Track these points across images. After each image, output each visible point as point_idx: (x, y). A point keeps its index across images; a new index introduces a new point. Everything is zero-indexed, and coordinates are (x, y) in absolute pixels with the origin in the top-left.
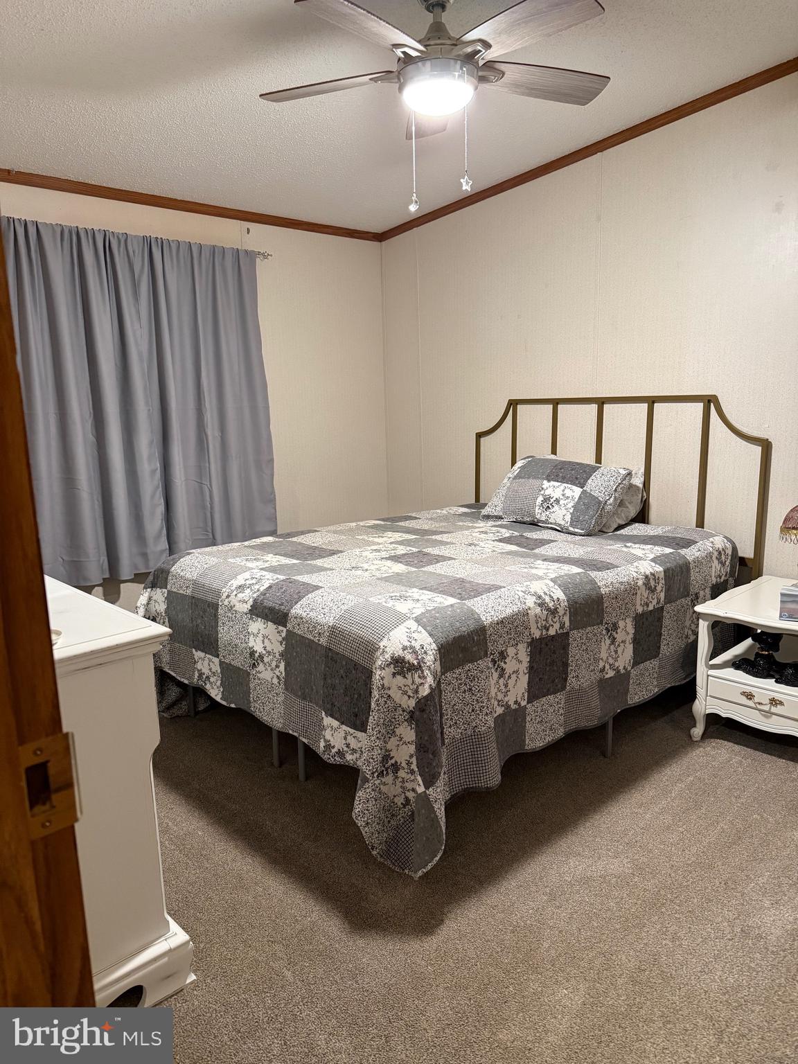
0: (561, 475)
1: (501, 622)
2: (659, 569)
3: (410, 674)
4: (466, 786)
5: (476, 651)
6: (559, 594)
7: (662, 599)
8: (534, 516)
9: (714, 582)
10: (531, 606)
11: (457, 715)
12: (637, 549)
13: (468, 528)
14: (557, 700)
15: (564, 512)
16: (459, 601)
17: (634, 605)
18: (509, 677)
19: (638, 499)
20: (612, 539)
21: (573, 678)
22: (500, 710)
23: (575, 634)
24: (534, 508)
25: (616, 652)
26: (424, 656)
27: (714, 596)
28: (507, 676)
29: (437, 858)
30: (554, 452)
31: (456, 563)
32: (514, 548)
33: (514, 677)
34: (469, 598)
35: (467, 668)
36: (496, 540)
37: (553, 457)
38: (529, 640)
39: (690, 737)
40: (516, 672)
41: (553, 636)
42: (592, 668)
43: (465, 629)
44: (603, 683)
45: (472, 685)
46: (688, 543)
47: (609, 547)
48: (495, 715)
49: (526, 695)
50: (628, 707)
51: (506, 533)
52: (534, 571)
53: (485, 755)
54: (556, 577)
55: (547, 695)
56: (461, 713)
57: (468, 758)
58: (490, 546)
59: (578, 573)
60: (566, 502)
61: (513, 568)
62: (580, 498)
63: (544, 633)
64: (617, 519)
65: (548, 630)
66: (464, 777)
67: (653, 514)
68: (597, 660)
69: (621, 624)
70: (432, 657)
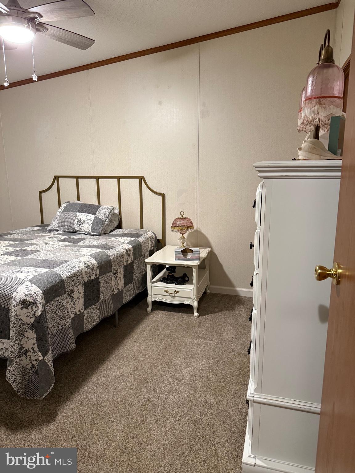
0: (84, 210)
1: (71, 277)
2: (131, 246)
3: (30, 307)
4: (60, 353)
5: (60, 291)
6: (94, 261)
7: (133, 258)
8: (74, 229)
9: (150, 250)
10: (83, 268)
11: (54, 322)
12: (121, 240)
13: (42, 236)
14: (96, 307)
15: (88, 226)
16: (49, 270)
17: (123, 262)
18: (76, 300)
19: (117, 219)
20: (110, 236)
21: (102, 296)
22: (72, 316)
23: (102, 277)
24: (73, 225)
25: (118, 282)
26: (36, 297)
27: (151, 255)
28: (74, 300)
29: (52, 387)
30: (79, 199)
31: (42, 253)
32: (68, 243)
33: (78, 300)
34: (53, 268)
35: (57, 299)
36: (58, 241)
37: (78, 202)
38: (83, 283)
39: (147, 312)
40: (78, 298)
41: (93, 280)
42: (109, 290)
43: (54, 282)
44: (113, 296)
45: (60, 307)
46: (139, 235)
47: (110, 239)
48: (71, 318)
49: (83, 307)
50: (123, 304)
51: (62, 237)
52: (81, 253)
53: (68, 336)
54: (91, 254)
55: (92, 305)
56: (56, 320)
57: (60, 340)
58: (56, 244)
59: (100, 252)
60: (88, 222)
61: (71, 252)
62: (94, 219)
63: (89, 278)
64: (110, 228)
65: (91, 277)
66: (59, 349)
67: (124, 224)
68: (110, 287)
69: (119, 270)
70: (40, 297)
